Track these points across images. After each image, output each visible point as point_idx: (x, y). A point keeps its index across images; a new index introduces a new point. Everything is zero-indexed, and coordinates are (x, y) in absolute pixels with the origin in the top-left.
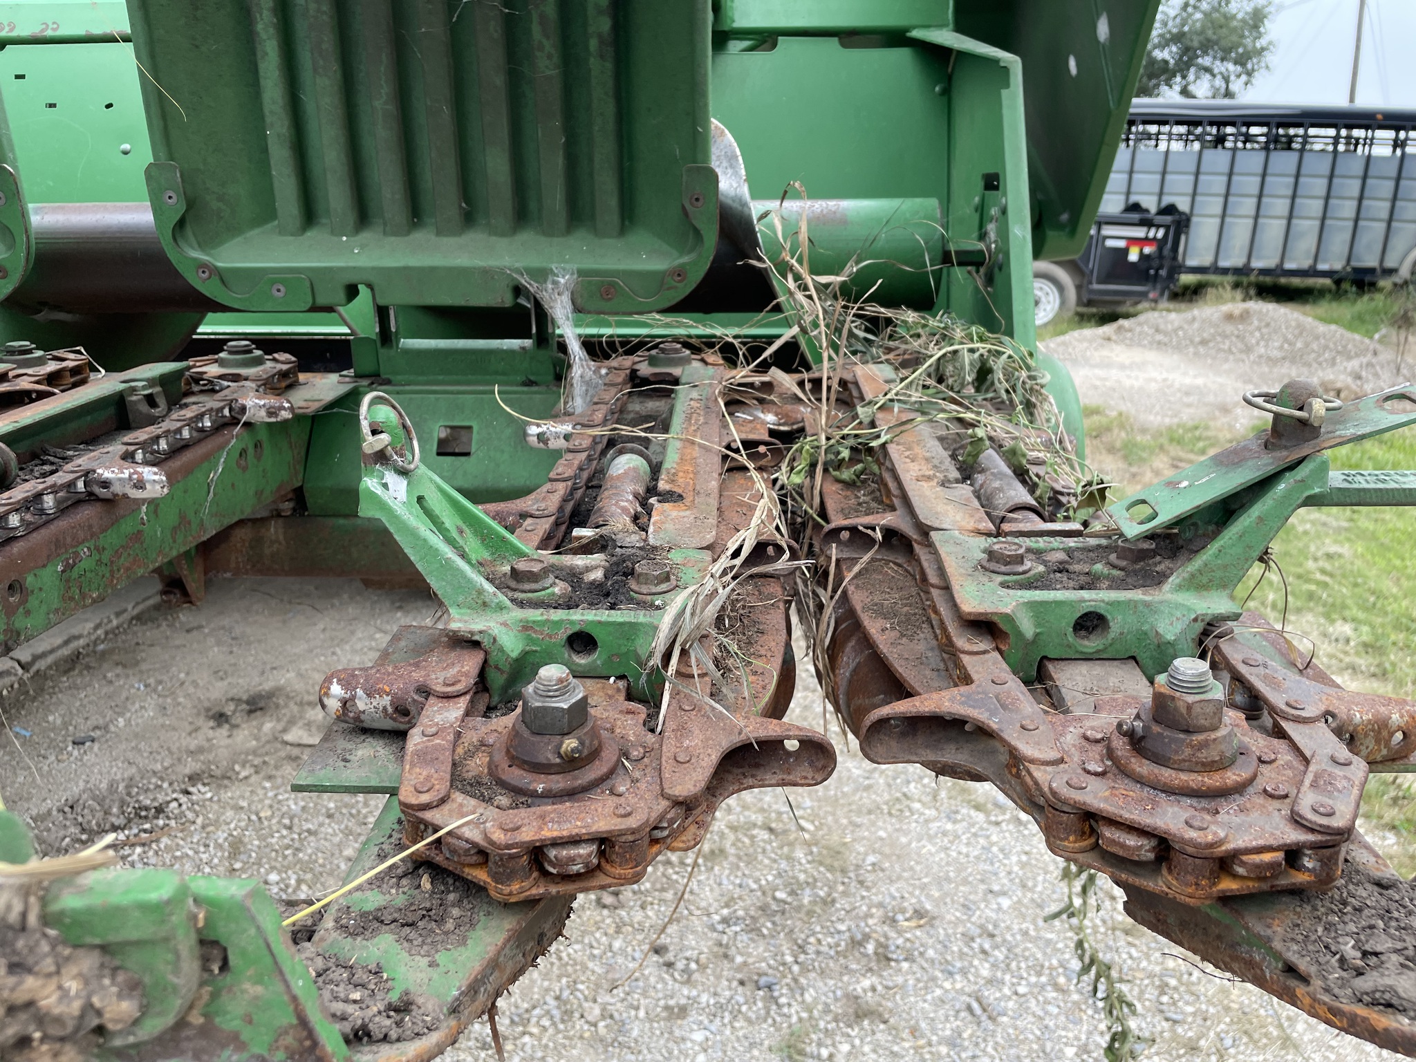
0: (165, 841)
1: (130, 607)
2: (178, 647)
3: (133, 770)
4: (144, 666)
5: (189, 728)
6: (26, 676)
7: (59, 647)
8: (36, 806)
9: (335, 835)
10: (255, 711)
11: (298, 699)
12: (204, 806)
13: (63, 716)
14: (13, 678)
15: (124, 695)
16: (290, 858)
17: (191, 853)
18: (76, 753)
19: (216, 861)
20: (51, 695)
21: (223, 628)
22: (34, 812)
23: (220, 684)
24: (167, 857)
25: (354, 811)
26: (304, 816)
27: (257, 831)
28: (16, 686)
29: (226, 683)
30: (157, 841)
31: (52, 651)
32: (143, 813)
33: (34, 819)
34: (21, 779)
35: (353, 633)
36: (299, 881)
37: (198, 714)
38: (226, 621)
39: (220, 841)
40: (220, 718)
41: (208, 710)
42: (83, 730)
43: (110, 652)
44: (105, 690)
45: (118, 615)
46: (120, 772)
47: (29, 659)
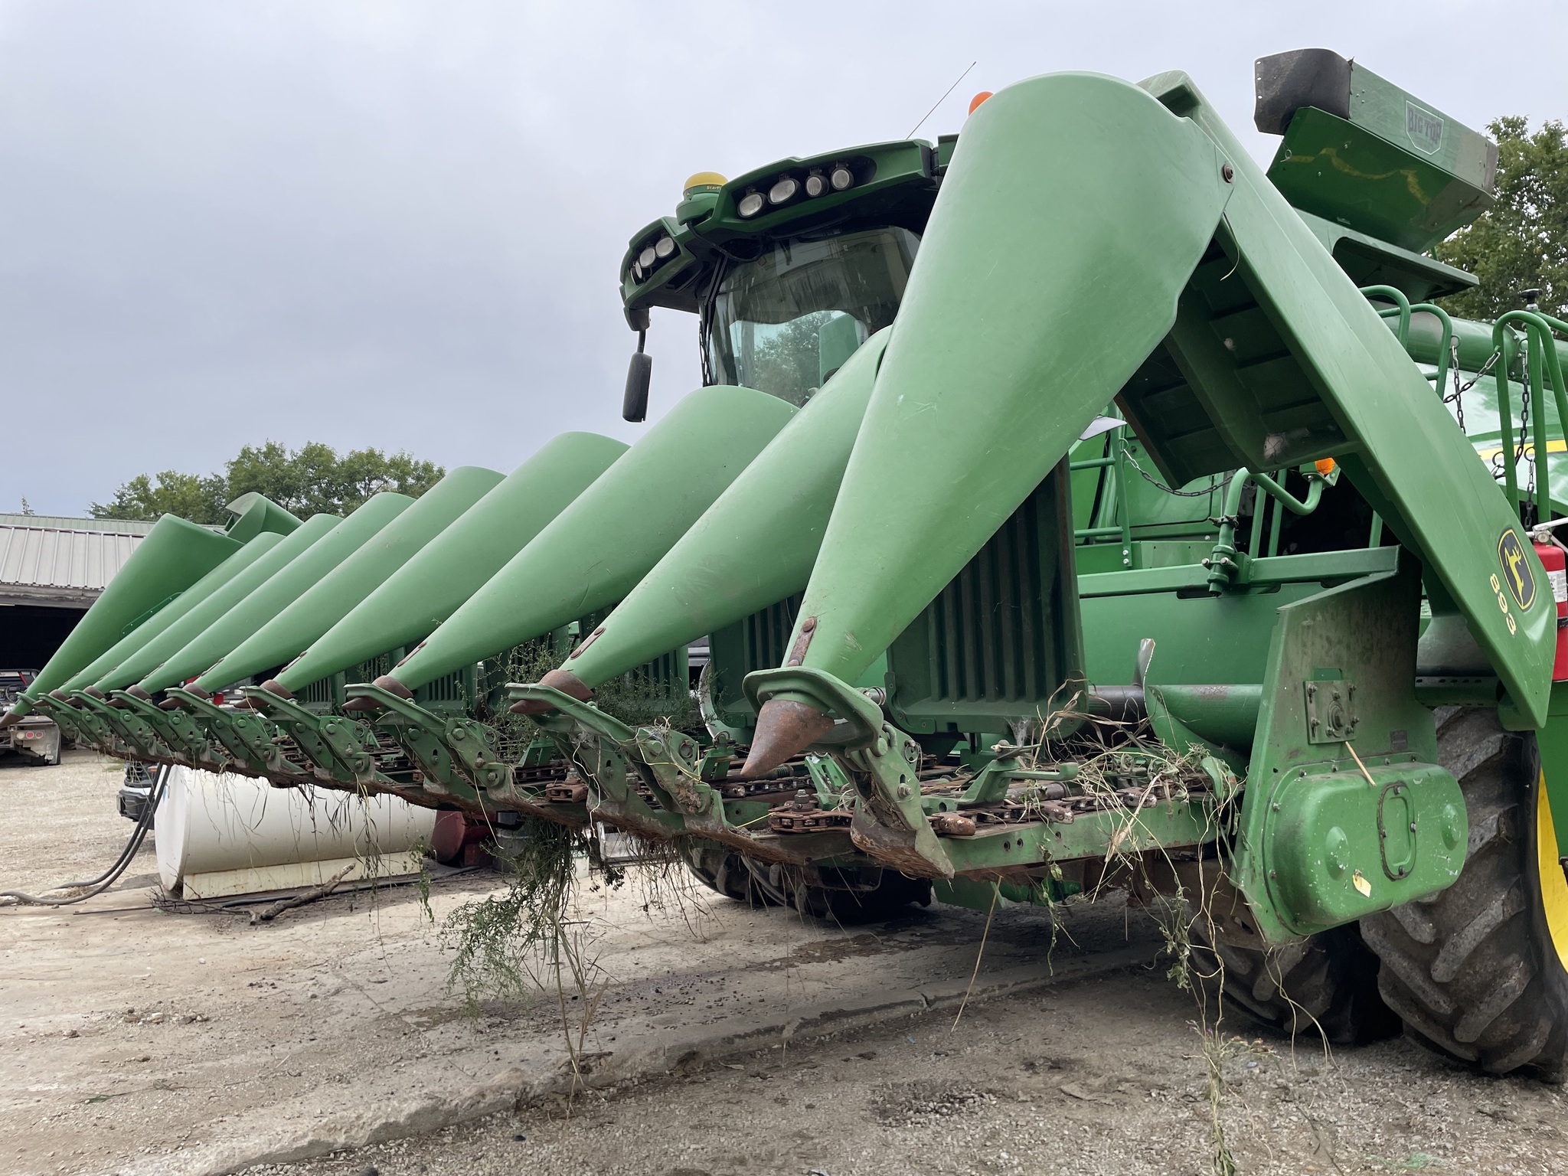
0: (955, 1117)
1: (1010, 985)
2: (1029, 1019)
3: (961, 1078)
4: (1002, 1024)
5: (1007, 1065)
6: (929, 1010)
7: (954, 997)
8: (899, 1080)
9: (1059, 1149)
10: (1055, 1068)
11: (1089, 1070)
12: (989, 1108)
13: (938, 1038)
14: (920, 1008)
15: (980, 1037)
16: (1022, 1151)
17: (966, 1128)
18: (934, 1059)
19: (977, 1136)
20: (937, 1025)
21: (1068, 1015)
22: (896, 1081)
23: (1043, 1047)
24: (952, 1126)
25: (1080, 1141)
26: (1046, 1133)
27: (1011, 1131)
28: (920, 1014)
29: (1047, 1047)
30: (951, 1115)
31: (949, 998)
32: (952, 1100)
33: (893, 1085)
34: (897, 1064)
35: (1160, 1041)
36: (1020, 1164)
37: (1016, 1060)
38: (1071, 1011)
39: (986, 1127)
40: (1030, 1066)
41: (1025, 1059)
42: (945, 1046)
43: (987, 1010)
44: (971, 1031)
45: (1001, 987)
46: (953, 1076)
47: (933, 998)
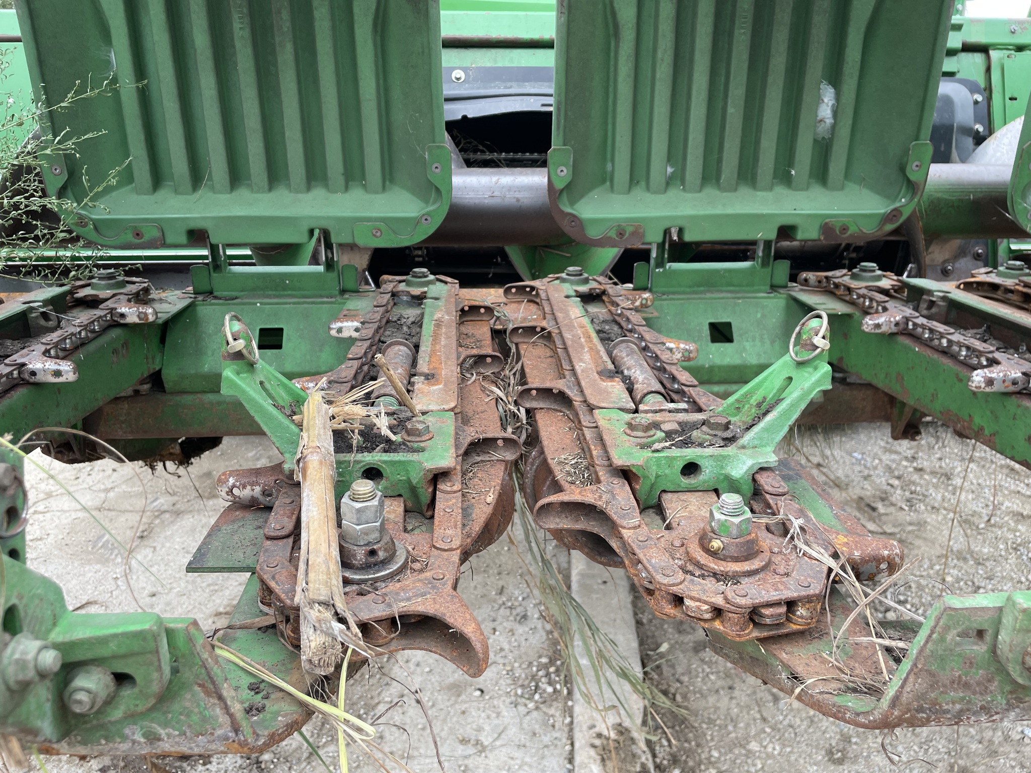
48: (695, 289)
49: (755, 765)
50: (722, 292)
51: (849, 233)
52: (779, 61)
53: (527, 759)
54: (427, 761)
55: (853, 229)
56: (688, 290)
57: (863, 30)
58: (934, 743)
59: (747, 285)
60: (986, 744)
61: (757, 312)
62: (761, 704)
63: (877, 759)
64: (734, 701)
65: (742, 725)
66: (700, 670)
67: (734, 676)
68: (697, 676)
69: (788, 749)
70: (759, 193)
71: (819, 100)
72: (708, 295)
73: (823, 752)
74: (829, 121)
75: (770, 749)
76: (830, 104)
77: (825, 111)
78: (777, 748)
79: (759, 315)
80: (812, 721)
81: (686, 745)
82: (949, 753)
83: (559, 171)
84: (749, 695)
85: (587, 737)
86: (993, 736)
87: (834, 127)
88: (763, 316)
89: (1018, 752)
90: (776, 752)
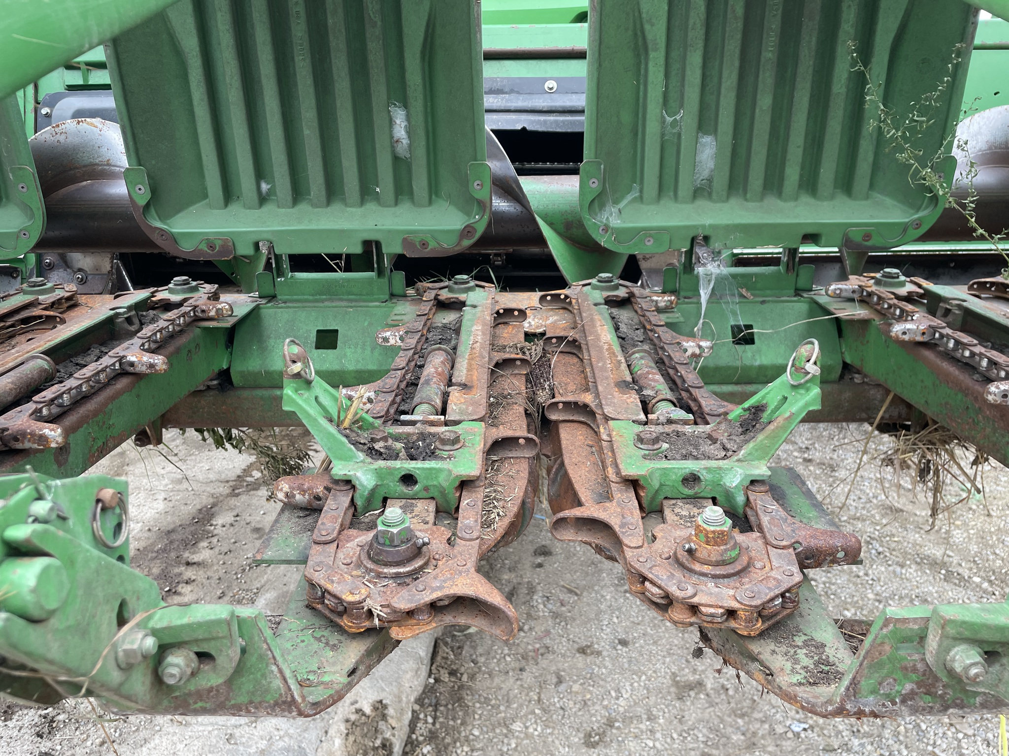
48: (318, 297)
49: (509, 744)
50: (342, 300)
51: (430, 247)
52: (342, 86)
53: (291, 731)
54: (201, 728)
55: (432, 244)
56: (311, 298)
57: (418, 55)
58: (696, 732)
59: (367, 294)
60: (748, 735)
61: (365, 320)
62: (544, 686)
63: (631, 744)
64: (519, 683)
65: (515, 706)
66: (500, 651)
67: (530, 658)
68: (495, 657)
69: (549, 731)
70: (348, 209)
71: (391, 123)
72: (327, 304)
73: (582, 735)
74: (405, 142)
75: (531, 730)
76: (403, 125)
77: (400, 131)
78: (539, 729)
79: (366, 324)
80: (585, 703)
81: (451, 723)
82: (705, 743)
83: (137, 189)
84: (535, 677)
85: (346, 712)
86: (759, 729)
87: (410, 146)
88: (370, 324)
89: (777, 746)
90: (536, 733)
